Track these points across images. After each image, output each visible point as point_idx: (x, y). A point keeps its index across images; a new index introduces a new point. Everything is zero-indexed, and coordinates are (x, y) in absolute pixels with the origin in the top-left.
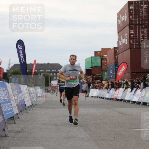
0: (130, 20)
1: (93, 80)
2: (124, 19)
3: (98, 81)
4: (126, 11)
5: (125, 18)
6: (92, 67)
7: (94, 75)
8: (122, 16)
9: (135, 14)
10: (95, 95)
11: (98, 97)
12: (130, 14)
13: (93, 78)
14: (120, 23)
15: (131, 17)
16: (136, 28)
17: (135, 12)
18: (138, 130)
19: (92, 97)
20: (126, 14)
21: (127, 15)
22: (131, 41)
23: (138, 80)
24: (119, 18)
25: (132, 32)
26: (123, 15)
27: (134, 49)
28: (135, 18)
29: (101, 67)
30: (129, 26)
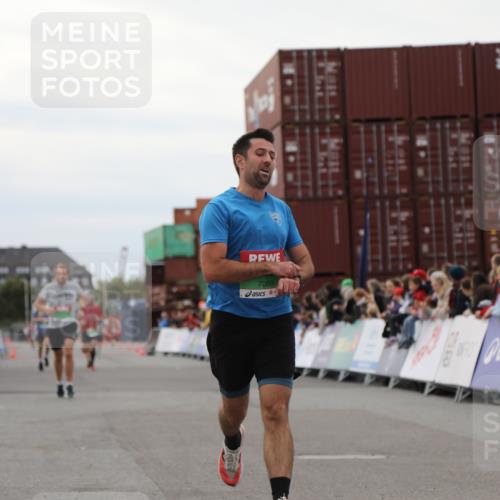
0: (285, 110)
1: (168, 301)
2: (266, 106)
3: (187, 302)
4: (272, 81)
5: (269, 102)
6: (166, 259)
7: (172, 284)
8: (260, 95)
9: (301, 92)
10: (175, 347)
11: (184, 355)
12: (285, 91)
13: (169, 292)
14: (253, 117)
15: (287, 100)
16: (302, 134)
17: (301, 84)
18: (309, 460)
19: (166, 354)
20: (271, 90)
21: (275, 92)
22: (290, 177)
23: (309, 299)
24: (249, 103)
25: (292, 147)
26: (264, 91)
27: (299, 200)
28: (302, 101)
29: (196, 258)
30: (283, 128)
